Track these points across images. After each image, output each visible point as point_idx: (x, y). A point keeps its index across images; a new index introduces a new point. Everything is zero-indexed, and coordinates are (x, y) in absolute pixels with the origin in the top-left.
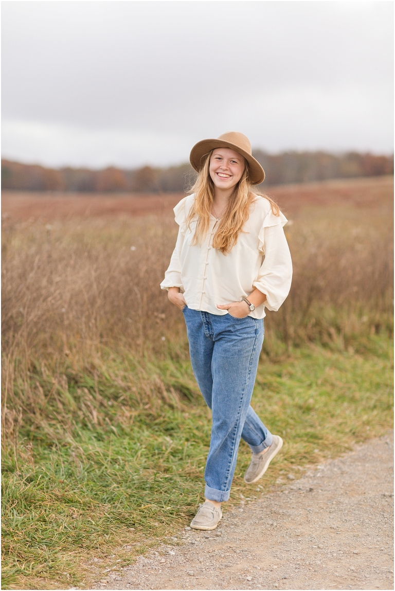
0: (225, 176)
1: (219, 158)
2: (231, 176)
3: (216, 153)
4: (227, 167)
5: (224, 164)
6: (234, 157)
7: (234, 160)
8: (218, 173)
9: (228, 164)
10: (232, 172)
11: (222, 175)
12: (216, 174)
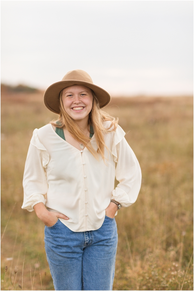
0: (79, 108)
1: (70, 95)
2: (84, 107)
3: (66, 92)
4: (80, 101)
5: (76, 99)
6: (82, 91)
7: (83, 93)
8: (72, 108)
9: (79, 98)
10: (84, 104)
11: (77, 109)
12: (71, 109)
